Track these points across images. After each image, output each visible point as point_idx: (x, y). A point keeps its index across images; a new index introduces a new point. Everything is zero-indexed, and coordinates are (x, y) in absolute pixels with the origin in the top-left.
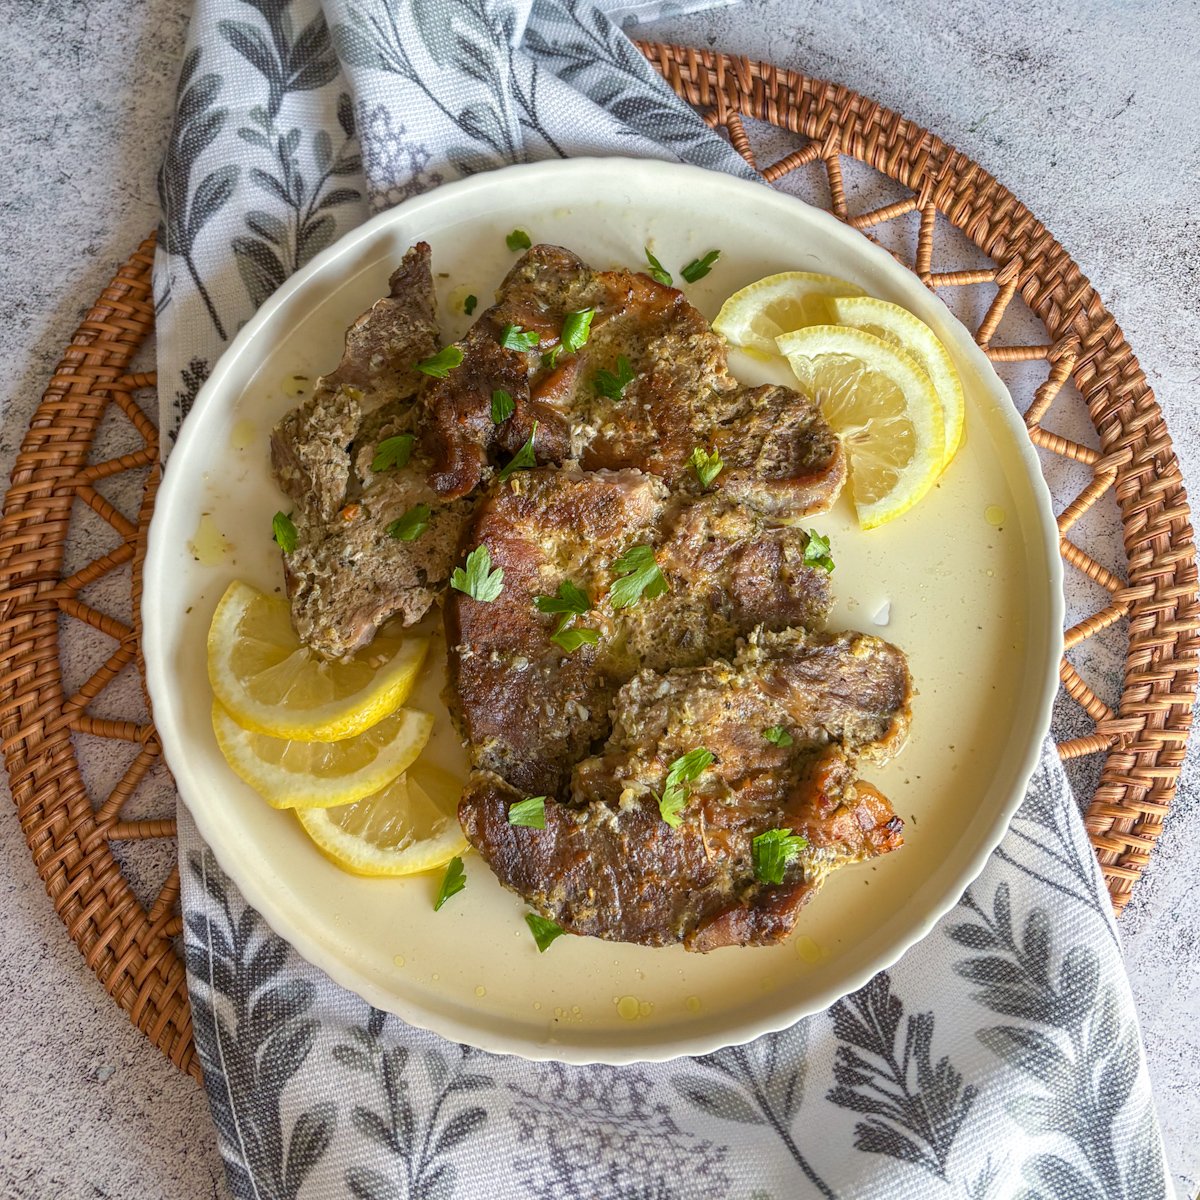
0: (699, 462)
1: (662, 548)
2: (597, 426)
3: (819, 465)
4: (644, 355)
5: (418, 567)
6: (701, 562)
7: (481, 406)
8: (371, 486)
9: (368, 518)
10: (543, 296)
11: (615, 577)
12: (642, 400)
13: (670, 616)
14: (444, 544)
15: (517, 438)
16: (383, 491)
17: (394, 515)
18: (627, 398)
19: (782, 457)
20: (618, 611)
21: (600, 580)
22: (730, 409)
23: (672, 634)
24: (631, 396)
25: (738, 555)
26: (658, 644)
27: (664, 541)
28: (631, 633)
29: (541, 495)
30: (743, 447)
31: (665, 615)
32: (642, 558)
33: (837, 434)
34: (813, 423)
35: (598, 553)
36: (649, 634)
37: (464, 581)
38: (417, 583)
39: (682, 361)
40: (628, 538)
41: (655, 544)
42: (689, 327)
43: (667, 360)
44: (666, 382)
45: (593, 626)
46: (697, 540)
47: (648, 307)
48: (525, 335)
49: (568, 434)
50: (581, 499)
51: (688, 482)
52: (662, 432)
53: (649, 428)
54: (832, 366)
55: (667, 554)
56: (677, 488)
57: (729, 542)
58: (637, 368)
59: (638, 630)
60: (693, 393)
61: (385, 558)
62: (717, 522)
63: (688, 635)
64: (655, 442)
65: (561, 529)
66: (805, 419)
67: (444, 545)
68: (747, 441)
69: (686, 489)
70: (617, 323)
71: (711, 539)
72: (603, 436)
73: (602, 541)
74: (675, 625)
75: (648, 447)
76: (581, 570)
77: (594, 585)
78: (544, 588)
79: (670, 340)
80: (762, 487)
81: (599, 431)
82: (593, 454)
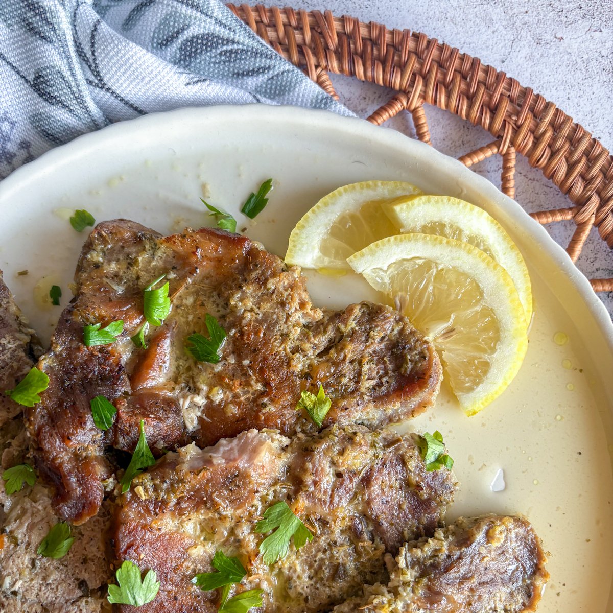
0: (309, 404)
1: (296, 499)
2: (203, 393)
3: (417, 373)
4: (228, 310)
5: (77, 579)
6: (336, 499)
7: (81, 423)
8: (12, 509)
9: (17, 545)
10: (116, 276)
11: (261, 538)
12: (239, 355)
13: (320, 555)
14: (94, 549)
15: (128, 439)
16: (24, 511)
17: (40, 535)
18: (224, 358)
19: (381, 372)
20: (272, 567)
21: (248, 545)
22: (323, 341)
23: (327, 572)
24: (228, 356)
25: (367, 481)
26: (316, 583)
27: (297, 492)
28: (289, 579)
29: (167, 492)
30: (343, 376)
31: (315, 556)
32: (281, 514)
33: (426, 338)
34: (401, 332)
35: (238, 522)
36: (306, 574)
37: (121, 594)
38: (80, 594)
39: (266, 307)
40: (263, 499)
41: (289, 497)
42: (263, 274)
43: (251, 310)
44: (257, 333)
45: (253, 585)
46: (328, 480)
47: (219, 261)
48: (107, 329)
49: (178, 412)
51: (303, 424)
52: (267, 384)
53: (253, 382)
54: (405, 273)
55: (303, 502)
56: (295, 433)
57: (355, 474)
58: (226, 324)
59: (295, 577)
60: (285, 336)
61: (44, 579)
62: (341, 461)
63: (341, 568)
64: (262, 394)
65: (196, 511)
66: (393, 330)
68: (347, 368)
69: (303, 431)
70: (194, 283)
71: (339, 475)
72: (212, 402)
73: (239, 511)
74: (327, 563)
75: (257, 402)
76: (227, 540)
77: (243, 551)
78: (199, 566)
79: (249, 289)
80: (371, 408)
81: (208, 398)
82: (208, 422)
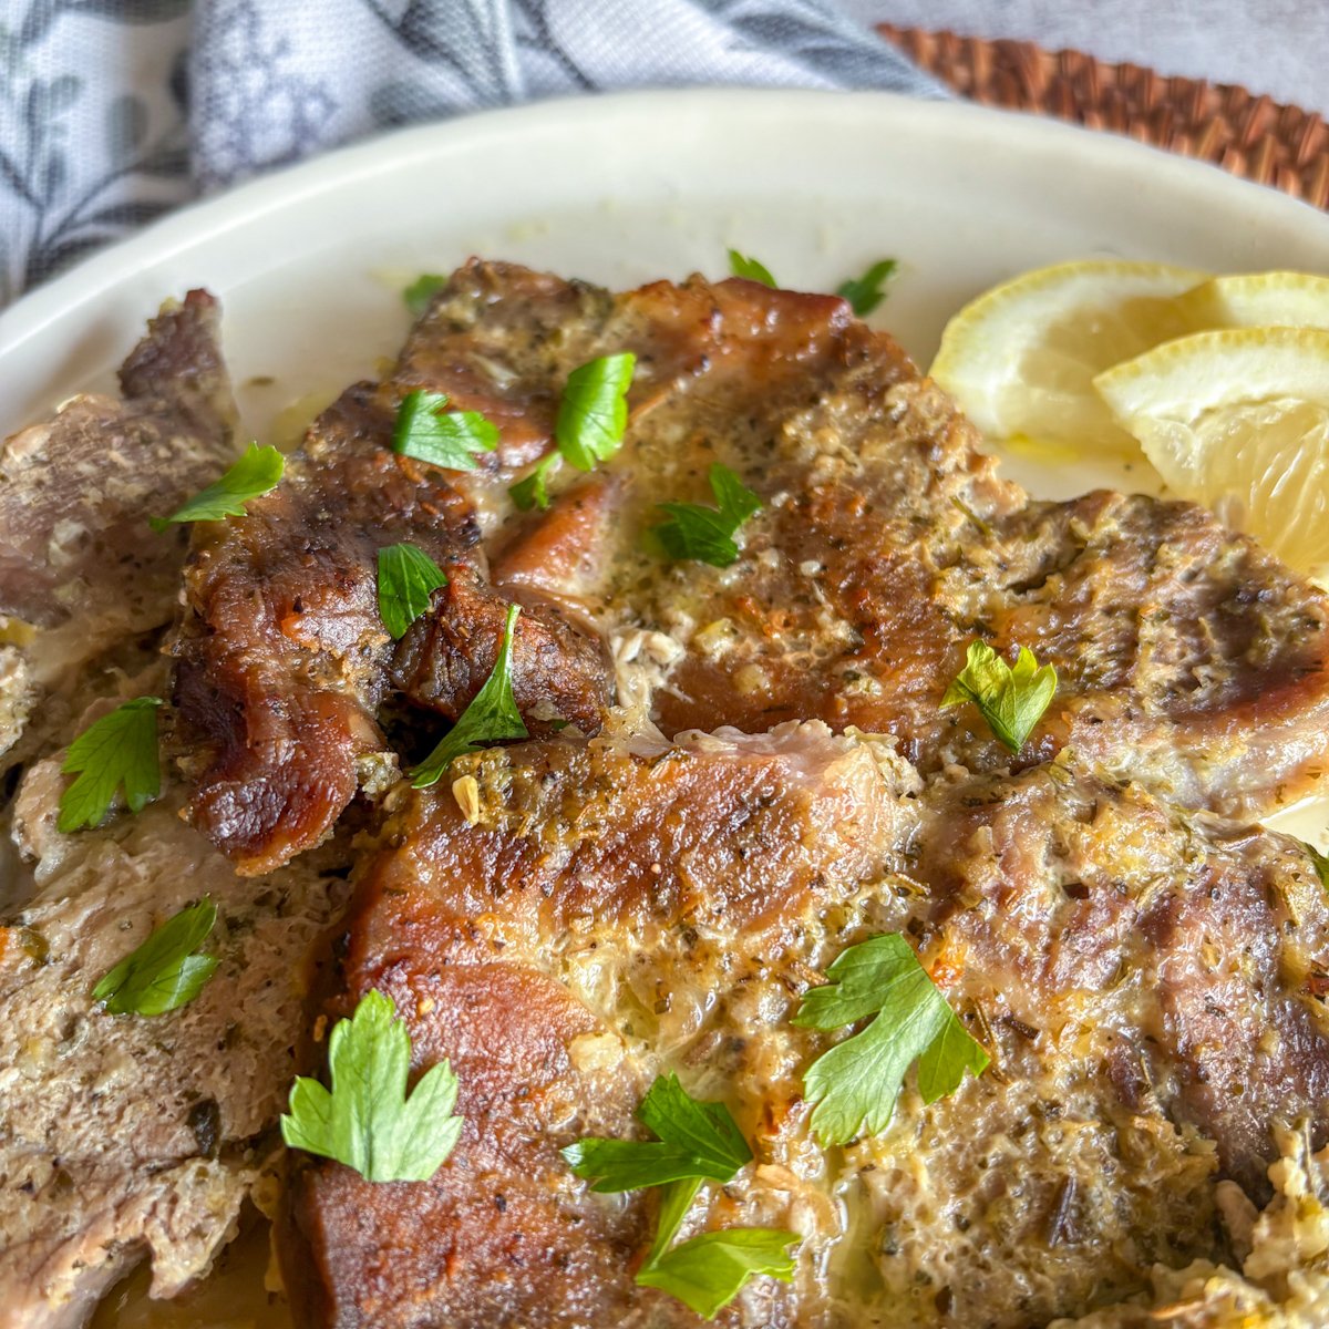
0: (986, 685)
1: (939, 936)
2: (683, 633)
3: (1295, 660)
4: (774, 456)
5: (190, 1095)
6: (1064, 963)
7: (344, 582)
8: (58, 874)
9: (41, 961)
10: (500, 356)
11: (813, 1047)
12: (793, 550)
13: (1001, 1146)
14: (269, 1012)
15: (460, 671)
16: (92, 879)
17: (117, 945)
18: (751, 555)
19: (1191, 656)
20: (836, 1158)
21: (768, 1064)
22: (1028, 554)
23: (1020, 1209)
24: (762, 548)
25: (1158, 928)
26: (980, 1244)
27: (941, 914)
28: (889, 1219)
29: (550, 816)
30: (1088, 639)
31: (985, 1145)
32: (886, 974)
33: (1313, 581)
34: (1243, 564)
35: (748, 975)
36: (949, 1208)
37: (327, 1120)
38: (188, 1146)
39: (879, 452)
40: (832, 920)
41: (914, 929)
42: (879, 372)
43: (839, 454)
44: (846, 504)
45: (768, 1214)
46: (1038, 899)
47: (765, 346)
48: (457, 417)
49: (604, 657)
50: (673, 813)
51: (963, 744)
52: (865, 625)
53: (825, 617)
54: (1247, 433)
55: (959, 949)
56: (939, 766)
57: (1126, 894)
58: (765, 484)
59: (909, 1214)
60: (922, 526)
61: (90, 1079)
62: (1085, 837)
63: (1070, 1199)
64: (847, 653)
65: (622, 916)
66: (1219, 557)
67: (266, 1015)
68: (1096, 623)
69: (964, 762)
70: (691, 396)
71: (1076, 890)
72: (702, 655)
73: (756, 939)
74: (1024, 1173)
75: (834, 666)
76: (701, 1041)
77: (749, 1083)
78: (595, 1114)
79: (838, 407)
80: (1164, 737)
81: (691, 645)
82: (684, 705)
